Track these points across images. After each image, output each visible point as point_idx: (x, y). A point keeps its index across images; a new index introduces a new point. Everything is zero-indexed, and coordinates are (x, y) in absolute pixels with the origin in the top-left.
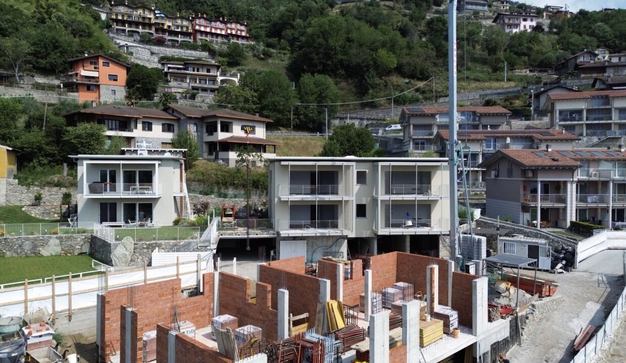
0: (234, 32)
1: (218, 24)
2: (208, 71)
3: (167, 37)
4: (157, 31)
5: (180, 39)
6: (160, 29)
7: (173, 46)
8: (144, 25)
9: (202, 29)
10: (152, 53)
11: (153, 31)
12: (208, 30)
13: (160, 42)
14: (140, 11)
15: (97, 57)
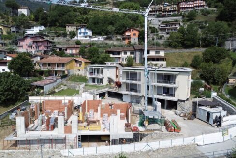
0: (197, 5)
1: (191, 3)
2: (175, 26)
3: (167, 13)
4: (163, 12)
5: (171, 13)
6: (165, 11)
7: (168, 17)
8: (159, 11)
9: (183, 6)
10: (159, 21)
11: (162, 12)
12: (186, 6)
13: (164, 16)
14: (158, 6)
15: (130, 29)
